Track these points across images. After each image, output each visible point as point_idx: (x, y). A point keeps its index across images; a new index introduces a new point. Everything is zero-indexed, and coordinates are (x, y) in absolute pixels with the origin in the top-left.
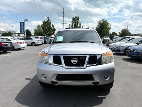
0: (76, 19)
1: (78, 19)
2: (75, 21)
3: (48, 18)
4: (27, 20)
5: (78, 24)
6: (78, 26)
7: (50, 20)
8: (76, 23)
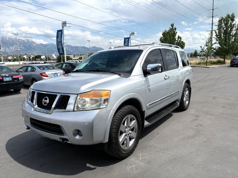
0: (227, 21)
1: (233, 20)
2: (226, 24)
3: (172, 25)
4: (133, 34)
5: (231, 30)
6: (232, 34)
7: (175, 29)
8: (227, 28)
